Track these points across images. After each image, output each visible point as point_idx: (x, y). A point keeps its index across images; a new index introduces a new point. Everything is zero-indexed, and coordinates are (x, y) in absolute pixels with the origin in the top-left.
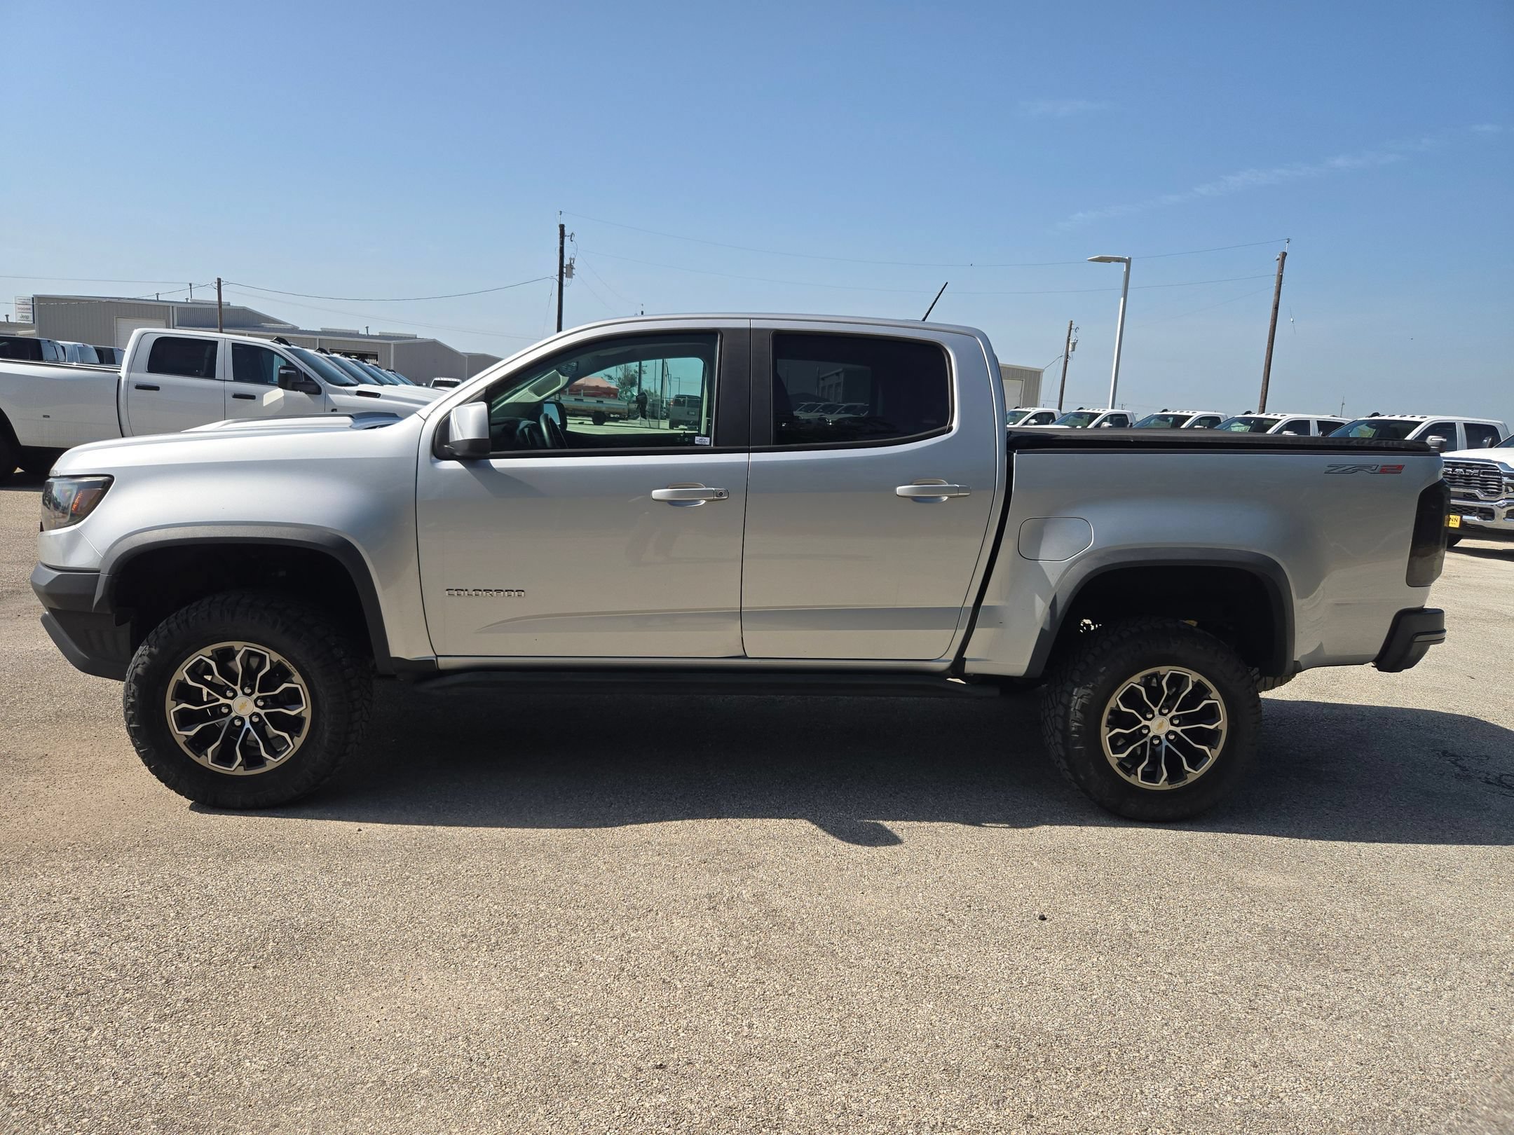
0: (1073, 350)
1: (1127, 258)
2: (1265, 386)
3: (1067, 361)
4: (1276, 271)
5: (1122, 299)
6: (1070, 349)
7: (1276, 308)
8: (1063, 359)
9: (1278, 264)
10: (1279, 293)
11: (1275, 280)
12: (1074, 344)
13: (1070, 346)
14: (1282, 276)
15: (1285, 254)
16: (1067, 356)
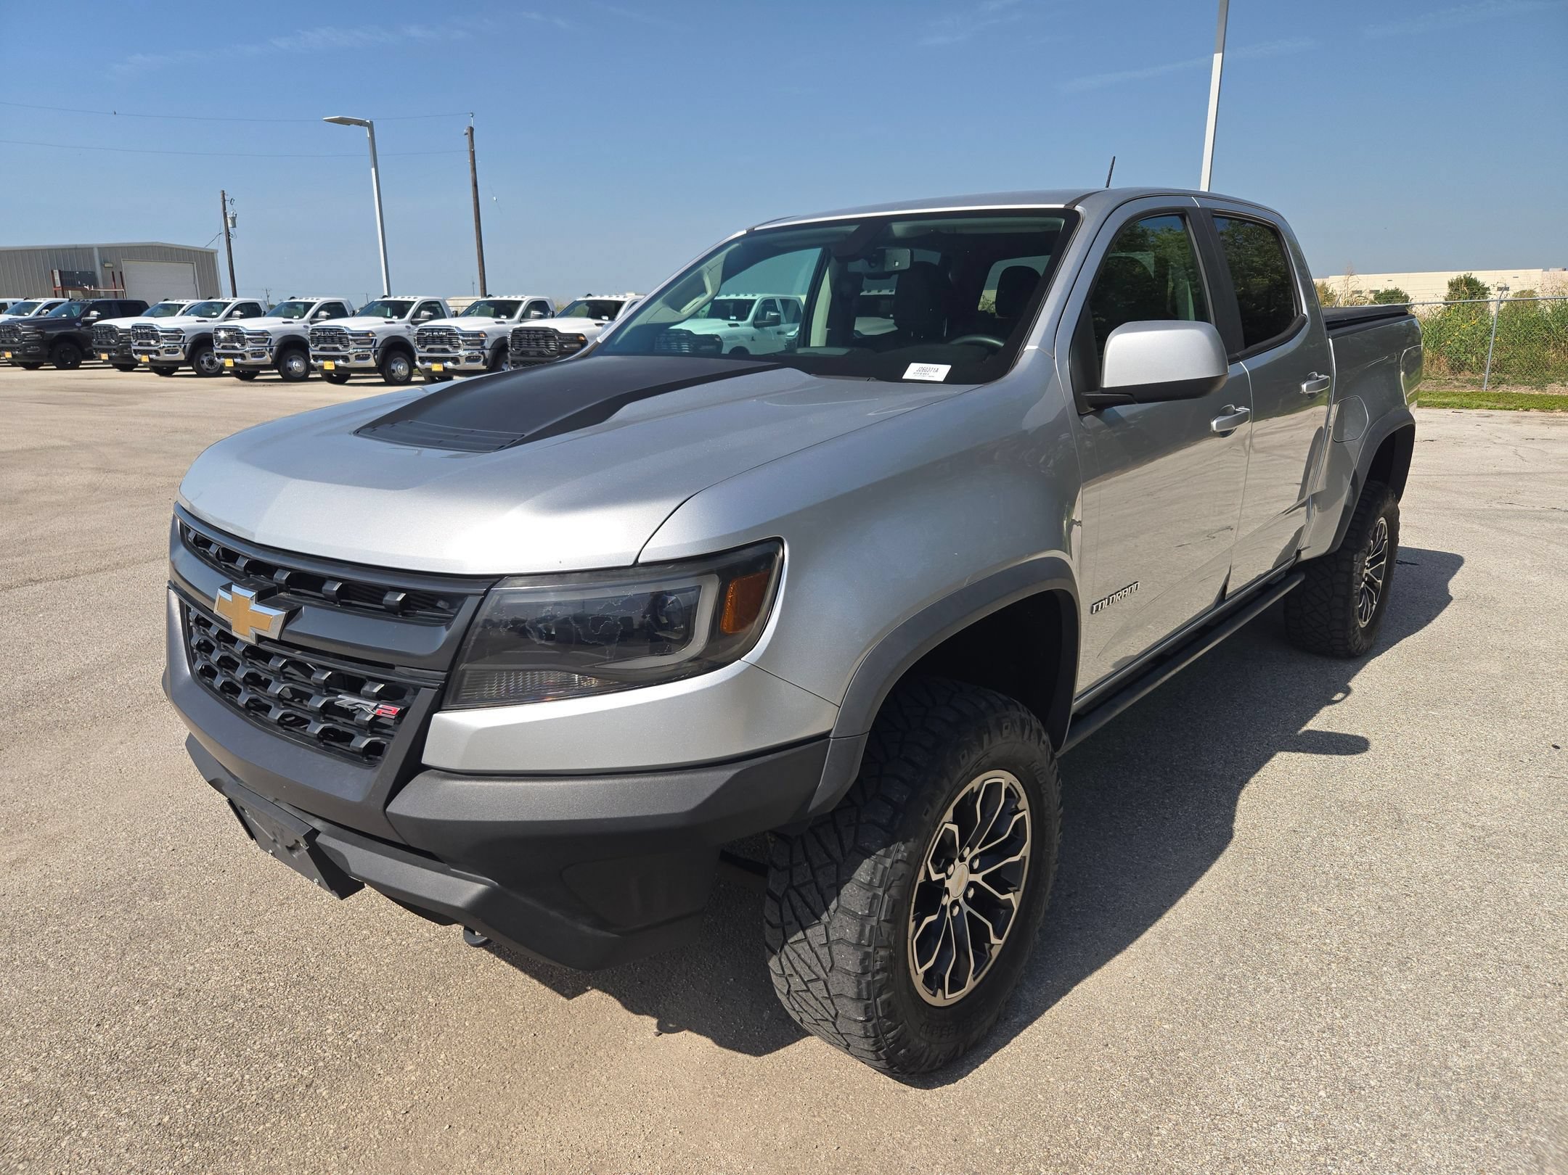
0: (234, 226)
1: (368, 121)
2: (481, 266)
3: (229, 240)
4: (467, 146)
5: (373, 170)
6: (230, 225)
7: (475, 185)
8: (224, 238)
9: (467, 138)
10: (474, 169)
11: (468, 155)
12: (233, 219)
13: (229, 221)
14: (474, 152)
15: (472, 129)
16: (228, 234)
